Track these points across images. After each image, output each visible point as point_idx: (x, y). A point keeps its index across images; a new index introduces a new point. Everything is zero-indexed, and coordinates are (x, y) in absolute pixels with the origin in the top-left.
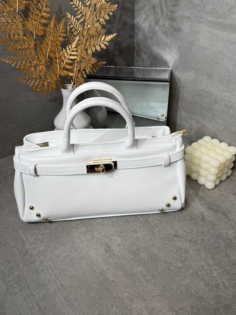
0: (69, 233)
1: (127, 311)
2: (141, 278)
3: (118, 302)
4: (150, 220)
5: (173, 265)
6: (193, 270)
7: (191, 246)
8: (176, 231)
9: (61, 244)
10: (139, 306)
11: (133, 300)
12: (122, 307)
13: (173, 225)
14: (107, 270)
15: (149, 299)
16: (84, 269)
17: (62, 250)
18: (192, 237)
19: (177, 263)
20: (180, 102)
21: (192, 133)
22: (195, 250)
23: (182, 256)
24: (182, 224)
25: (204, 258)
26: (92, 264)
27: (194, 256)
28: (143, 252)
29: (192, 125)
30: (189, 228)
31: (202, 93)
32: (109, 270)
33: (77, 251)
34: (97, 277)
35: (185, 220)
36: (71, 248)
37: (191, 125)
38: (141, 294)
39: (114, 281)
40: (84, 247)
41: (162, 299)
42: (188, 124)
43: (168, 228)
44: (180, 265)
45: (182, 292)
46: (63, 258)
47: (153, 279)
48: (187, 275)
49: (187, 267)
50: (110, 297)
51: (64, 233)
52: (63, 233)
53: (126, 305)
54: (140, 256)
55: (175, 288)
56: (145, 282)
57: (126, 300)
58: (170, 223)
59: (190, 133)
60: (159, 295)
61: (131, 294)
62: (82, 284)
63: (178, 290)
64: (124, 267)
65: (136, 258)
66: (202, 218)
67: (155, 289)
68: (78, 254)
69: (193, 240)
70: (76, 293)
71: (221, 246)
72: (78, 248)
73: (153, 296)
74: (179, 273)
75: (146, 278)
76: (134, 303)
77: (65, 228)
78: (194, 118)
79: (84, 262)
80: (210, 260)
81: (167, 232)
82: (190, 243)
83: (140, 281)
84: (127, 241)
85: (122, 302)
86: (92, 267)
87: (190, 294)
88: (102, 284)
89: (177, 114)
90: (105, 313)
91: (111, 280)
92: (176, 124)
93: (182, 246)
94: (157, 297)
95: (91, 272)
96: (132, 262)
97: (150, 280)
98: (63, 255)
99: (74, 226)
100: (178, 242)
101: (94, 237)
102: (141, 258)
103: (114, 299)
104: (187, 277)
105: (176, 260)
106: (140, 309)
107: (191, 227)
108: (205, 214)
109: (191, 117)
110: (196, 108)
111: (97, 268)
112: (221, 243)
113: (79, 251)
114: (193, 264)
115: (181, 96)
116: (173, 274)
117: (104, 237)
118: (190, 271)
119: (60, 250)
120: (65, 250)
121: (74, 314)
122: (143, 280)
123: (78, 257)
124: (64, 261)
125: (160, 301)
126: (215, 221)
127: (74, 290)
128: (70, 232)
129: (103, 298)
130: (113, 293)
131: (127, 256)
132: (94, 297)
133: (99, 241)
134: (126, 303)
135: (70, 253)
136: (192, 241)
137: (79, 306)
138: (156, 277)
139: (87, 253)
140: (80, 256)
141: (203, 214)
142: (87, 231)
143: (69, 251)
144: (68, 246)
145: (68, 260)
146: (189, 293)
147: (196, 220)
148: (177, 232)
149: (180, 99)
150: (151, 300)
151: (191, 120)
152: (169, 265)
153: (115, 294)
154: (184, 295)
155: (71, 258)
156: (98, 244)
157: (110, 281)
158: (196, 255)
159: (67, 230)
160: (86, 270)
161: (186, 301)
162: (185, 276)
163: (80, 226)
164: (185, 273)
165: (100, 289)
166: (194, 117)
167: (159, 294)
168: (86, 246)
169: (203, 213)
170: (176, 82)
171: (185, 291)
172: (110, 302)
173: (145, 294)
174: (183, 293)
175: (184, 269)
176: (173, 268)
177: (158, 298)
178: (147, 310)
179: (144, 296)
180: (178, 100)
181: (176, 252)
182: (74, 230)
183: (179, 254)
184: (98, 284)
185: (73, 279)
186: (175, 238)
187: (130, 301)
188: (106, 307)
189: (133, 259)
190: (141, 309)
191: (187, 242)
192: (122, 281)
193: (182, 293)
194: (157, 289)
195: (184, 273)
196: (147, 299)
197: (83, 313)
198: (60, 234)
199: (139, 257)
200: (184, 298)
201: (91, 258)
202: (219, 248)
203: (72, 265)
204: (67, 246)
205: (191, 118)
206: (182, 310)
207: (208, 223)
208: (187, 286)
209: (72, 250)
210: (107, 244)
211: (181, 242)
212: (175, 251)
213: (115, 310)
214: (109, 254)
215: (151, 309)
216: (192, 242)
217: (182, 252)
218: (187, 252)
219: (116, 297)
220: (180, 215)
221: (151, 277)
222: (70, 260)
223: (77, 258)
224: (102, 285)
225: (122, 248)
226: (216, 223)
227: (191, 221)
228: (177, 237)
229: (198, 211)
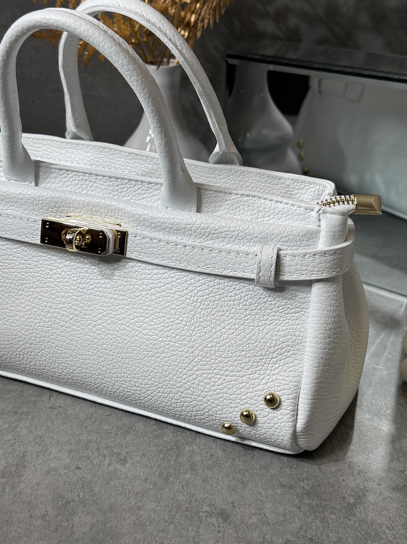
4: (188, 449)
8: (233, 503)
13: (240, 485)
18: (267, 537)
24: (270, 492)
28: (88, 514)
30: (281, 510)
35: (291, 487)
43: (219, 487)
54: (72, 520)
58: (238, 476)
64: (8, 525)
65: (60, 518)
66: (349, 503)
81: (206, 495)
84: (77, 472)
96: (39, 522)
100: (213, 532)
101: (13, 431)
102: (70, 526)
107: (292, 512)
108: (371, 497)
117: (34, 439)
126: (387, 527)
131: (41, 503)
133: (14, 443)
141: (364, 495)
142: (10, 412)
147: (325, 500)
148: (234, 507)
156: (5, 448)
163: (9, 396)
169: (367, 491)
186: (213, 520)
189: (47, 518)
199: (67, 521)
207: (357, 524)
210: (24, 456)
211: (220, 535)
214: (5, 480)
220: (288, 470)
225: (47, 482)
226: (384, 533)
227: (305, 496)
228: (223, 519)
229: (355, 480)
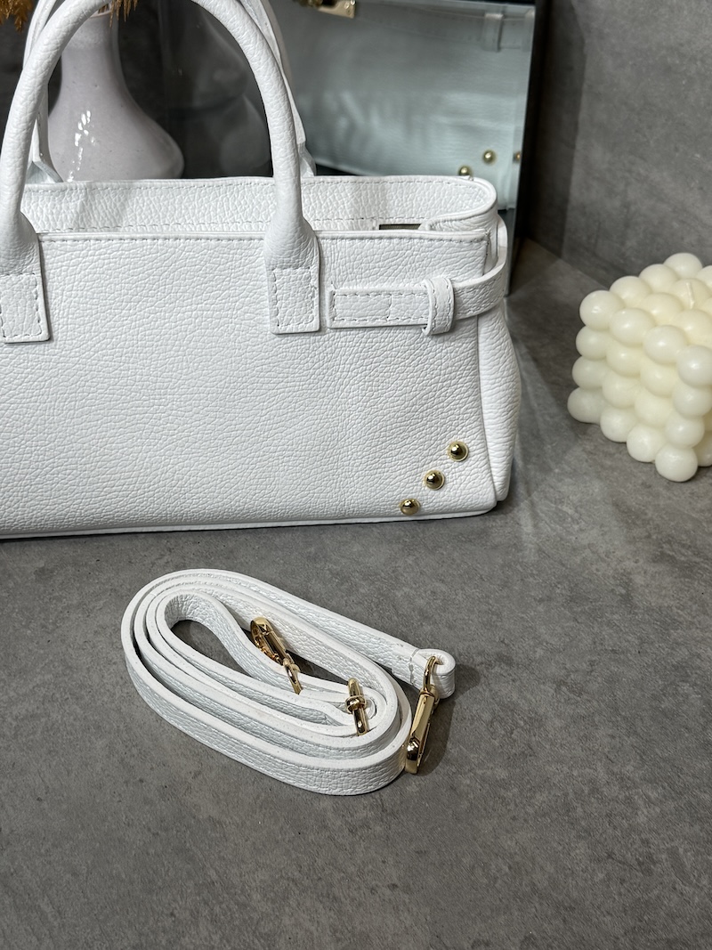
0: (51, 627)
1: (256, 941)
2: (330, 815)
3: (222, 903)
4: (399, 594)
5: (470, 771)
6: (555, 795)
7: (559, 701)
8: (503, 642)
9: (14, 667)
10: (307, 925)
11: (284, 900)
12: (237, 923)
13: (495, 618)
14: (195, 777)
15: (353, 899)
16: (98, 769)
17: (12, 694)
18: (568, 666)
19: (492, 765)
20: (585, 100)
21: (629, 244)
22: (572, 717)
23: (515, 741)
24: (532, 614)
25: (606, 750)
26: (135, 751)
27: (564, 742)
29: (633, 208)
30: (559, 630)
31: (678, 62)
32: (200, 777)
33: (77, 699)
34: (147, 801)
35: (550, 599)
36: (52, 686)
37: (626, 205)
38: (320, 879)
39: (215, 823)
40: (109, 687)
41: (407, 901)
42: (617, 203)
43: (473, 628)
44: (502, 774)
45: (496, 879)
46: (14, 724)
47: (382, 820)
48: (526, 813)
49: (528, 782)
50: (191, 884)
51: (31, 626)
52: (24, 627)
53: (255, 916)
55: (467, 861)
56: (346, 831)
57: (256, 896)
58: (484, 607)
59: (623, 244)
60: (394, 886)
61: (282, 877)
62: (83, 827)
63: (479, 872)
66: (621, 595)
67: (384, 862)
68: (78, 710)
69: (569, 681)
70: (50, 863)
71: (685, 707)
72: (82, 686)
73: (372, 889)
74: (491, 803)
75: (352, 816)
76: (287, 909)
77: (38, 609)
78: (639, 174)
79: (100, 743)
80: (632, 763)
81: (467, 644)
82: (558, 690)
83: (325, 827)
85: (237, 903)
86: (132, 762)
87: (528, 889)
88: (166, 830)
89: (572, 157)
90: (164, 943)
91: (206, 816)
92: (566, 200)
93: (522, 702)
94: (388, 892)
95: (126, 782)
97: (365, 824)
98: (14, 713)
99: (75, 602)
100: (508, 682)
103: (206, 892)
104: (525, 820)
105: (488, 753)
106: (311, 933)
107: (572, 628)
108: (639, 580)
109: (630, 171)
110: (650, 127)
111: (152, 769)
112: (687, 696)
113: (87, 698)
114: (555, 773)
115: (590, 72)
116: (465, 805)
118: (540, 798)
119: (7, 694)
120: (25, 695)
121: (34, 939)
122: (339, 823)
123: (78, 724)
124: (16, 736)
125: (396, 909)
126: (679, 608)
127: (43, 851)
128: (54, 623)
129: (160, 884)
130: (208, 866)
132: (123, 881)
134: (255, 910)
135: (47, 705)
136: (565, 684)
137: (60, 913)
138: (393, 814)
139: (119, 710)
140: (85, 718)
141: (631, 580)
143: (45, 697)
144: (40, 677)
145: (34, 733)
146: (521, 885)
147: (595, 600)
148: (507, 645)
149: (585, 87)
150: (360, 904)
151: (628, 184)
152: (454, 770)
153: (212, 873)
154: (499, 892)
155: (50, 724)
157: (199, 821)
158: (574, 739)
159: (42, 616)
160: (106, 772)
161: (505, 913)
162: (514, 818)
163: (102, 602)
164: (516, 805)
165: (152, 851)
166: (642, 171)
167: (395, 881)
168: (117, 683)
169: (630, 573)
170: (572, 9)
171: (506, 874)
172: (189, 900)
173: (338, 876)
174: (499, 881)
175: (516, 790)
176: (468, 782)
177: (392, 898)
178: (339, 940)
179: (332, 885)
180: (577, 93)
181: (492, 722)
182: (73, 617)
183: (503, 732)
184: (149, 830)
185: (45, 805)
186: (497, 669)
187: (273, 902)
188: (168, 922)
190: (316, 934)
191: (542, 686)
192: (248, 823)
193: (495, 883)
194: (391, 861)
195: (512, 807)
196: (343, 899)
197: (70, 941)
198: (11, 630)
200: (498, 902)
201: (131, 729)
202: (678, 715)
203: (50, 752)
204: (38, 680)
205: (627, 175)
206: (483, 946)
207: (647, 617)
208: (518, 858)
209: (58, 696)
211: (518, 683)
212: (487, 716)
213: (206, 934)
215: (354, 935)
216: (564, 688)
217: (517, 726)
218: (536, 724)
219: (218, 885)
220: (531, 579)
221: (371, 814)
222: (42, 732)
223: (72, 725)
224: (163, 834)
226: (680, 616)
227: (572, 604)
228: (507, 664)
229: (609, 565)
